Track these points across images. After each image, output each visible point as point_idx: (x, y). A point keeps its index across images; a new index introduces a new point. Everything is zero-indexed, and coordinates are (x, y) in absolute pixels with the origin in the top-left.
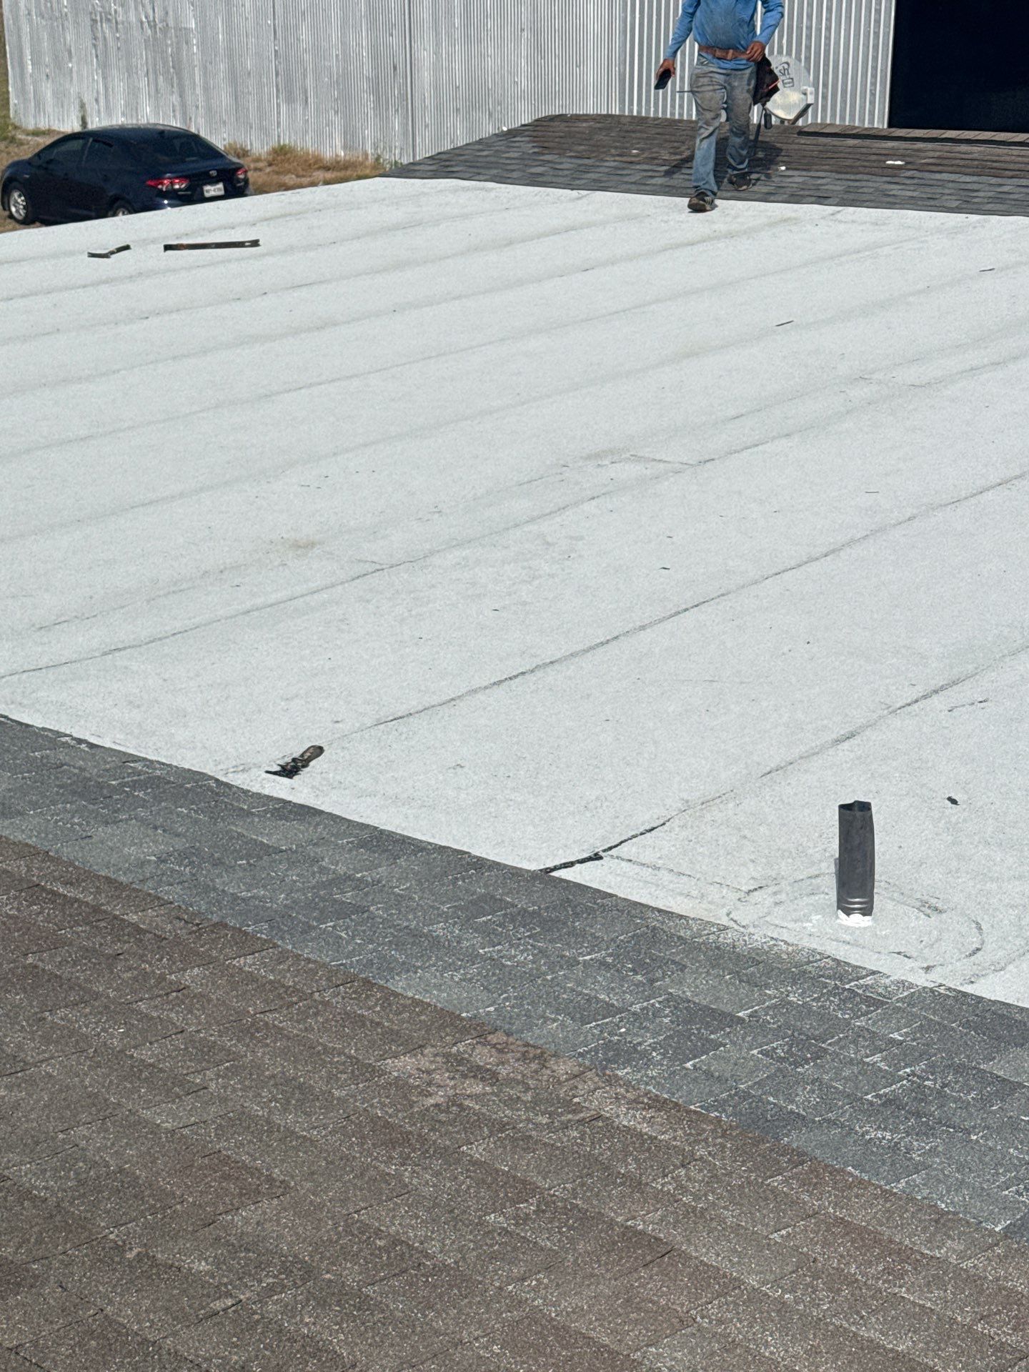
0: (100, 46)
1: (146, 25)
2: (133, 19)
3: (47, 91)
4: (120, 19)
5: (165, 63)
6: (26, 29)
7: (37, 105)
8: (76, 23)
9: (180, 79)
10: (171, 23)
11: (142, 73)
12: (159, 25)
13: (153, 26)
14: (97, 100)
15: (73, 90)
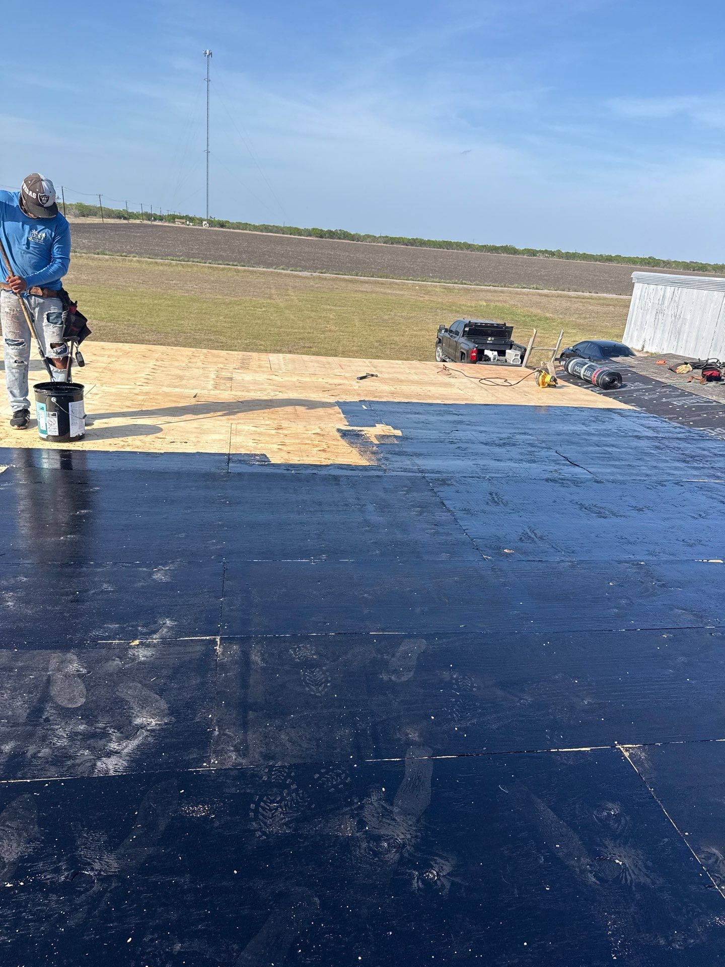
0: (656, 322)
1: (673, 316)
2: (670, 313)
3: (636, 333)
4: (666, 313)
5: (676, 329)
6: (635, 313)
7: (631, 339)
8: (651, 313)
9: (679, 337)
10: (682, 316)
11: (667, 332)
12: (677, 317)
13: (675, 317)
14: (650, 340)
15: (644, 335)
